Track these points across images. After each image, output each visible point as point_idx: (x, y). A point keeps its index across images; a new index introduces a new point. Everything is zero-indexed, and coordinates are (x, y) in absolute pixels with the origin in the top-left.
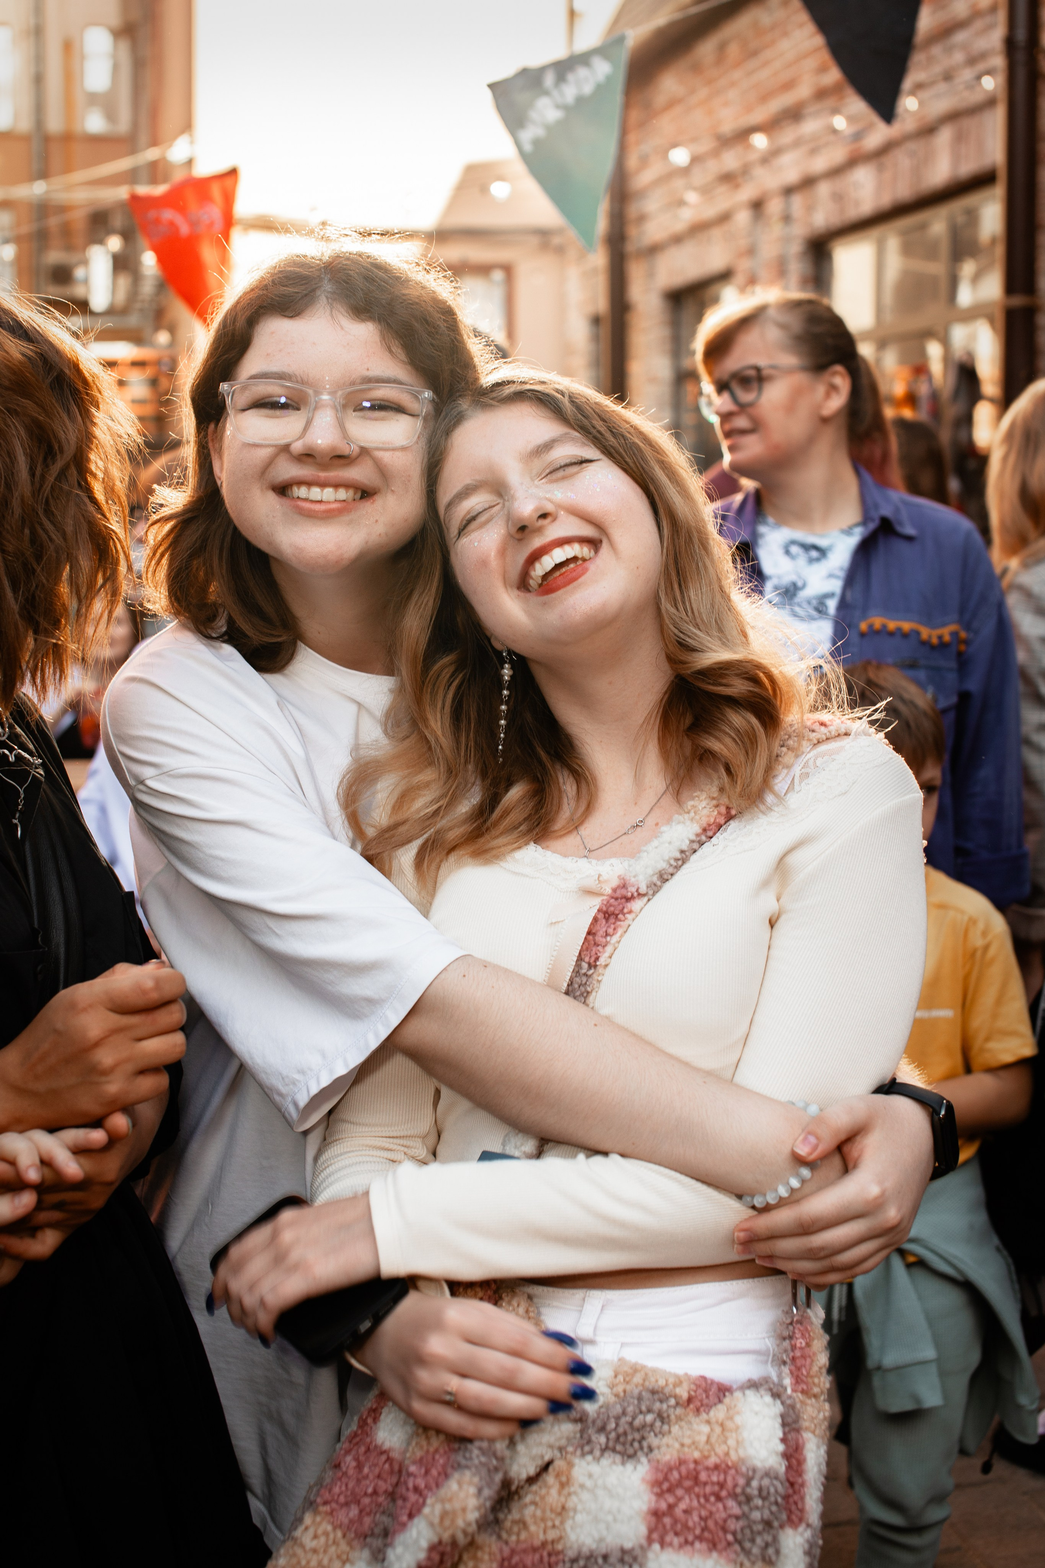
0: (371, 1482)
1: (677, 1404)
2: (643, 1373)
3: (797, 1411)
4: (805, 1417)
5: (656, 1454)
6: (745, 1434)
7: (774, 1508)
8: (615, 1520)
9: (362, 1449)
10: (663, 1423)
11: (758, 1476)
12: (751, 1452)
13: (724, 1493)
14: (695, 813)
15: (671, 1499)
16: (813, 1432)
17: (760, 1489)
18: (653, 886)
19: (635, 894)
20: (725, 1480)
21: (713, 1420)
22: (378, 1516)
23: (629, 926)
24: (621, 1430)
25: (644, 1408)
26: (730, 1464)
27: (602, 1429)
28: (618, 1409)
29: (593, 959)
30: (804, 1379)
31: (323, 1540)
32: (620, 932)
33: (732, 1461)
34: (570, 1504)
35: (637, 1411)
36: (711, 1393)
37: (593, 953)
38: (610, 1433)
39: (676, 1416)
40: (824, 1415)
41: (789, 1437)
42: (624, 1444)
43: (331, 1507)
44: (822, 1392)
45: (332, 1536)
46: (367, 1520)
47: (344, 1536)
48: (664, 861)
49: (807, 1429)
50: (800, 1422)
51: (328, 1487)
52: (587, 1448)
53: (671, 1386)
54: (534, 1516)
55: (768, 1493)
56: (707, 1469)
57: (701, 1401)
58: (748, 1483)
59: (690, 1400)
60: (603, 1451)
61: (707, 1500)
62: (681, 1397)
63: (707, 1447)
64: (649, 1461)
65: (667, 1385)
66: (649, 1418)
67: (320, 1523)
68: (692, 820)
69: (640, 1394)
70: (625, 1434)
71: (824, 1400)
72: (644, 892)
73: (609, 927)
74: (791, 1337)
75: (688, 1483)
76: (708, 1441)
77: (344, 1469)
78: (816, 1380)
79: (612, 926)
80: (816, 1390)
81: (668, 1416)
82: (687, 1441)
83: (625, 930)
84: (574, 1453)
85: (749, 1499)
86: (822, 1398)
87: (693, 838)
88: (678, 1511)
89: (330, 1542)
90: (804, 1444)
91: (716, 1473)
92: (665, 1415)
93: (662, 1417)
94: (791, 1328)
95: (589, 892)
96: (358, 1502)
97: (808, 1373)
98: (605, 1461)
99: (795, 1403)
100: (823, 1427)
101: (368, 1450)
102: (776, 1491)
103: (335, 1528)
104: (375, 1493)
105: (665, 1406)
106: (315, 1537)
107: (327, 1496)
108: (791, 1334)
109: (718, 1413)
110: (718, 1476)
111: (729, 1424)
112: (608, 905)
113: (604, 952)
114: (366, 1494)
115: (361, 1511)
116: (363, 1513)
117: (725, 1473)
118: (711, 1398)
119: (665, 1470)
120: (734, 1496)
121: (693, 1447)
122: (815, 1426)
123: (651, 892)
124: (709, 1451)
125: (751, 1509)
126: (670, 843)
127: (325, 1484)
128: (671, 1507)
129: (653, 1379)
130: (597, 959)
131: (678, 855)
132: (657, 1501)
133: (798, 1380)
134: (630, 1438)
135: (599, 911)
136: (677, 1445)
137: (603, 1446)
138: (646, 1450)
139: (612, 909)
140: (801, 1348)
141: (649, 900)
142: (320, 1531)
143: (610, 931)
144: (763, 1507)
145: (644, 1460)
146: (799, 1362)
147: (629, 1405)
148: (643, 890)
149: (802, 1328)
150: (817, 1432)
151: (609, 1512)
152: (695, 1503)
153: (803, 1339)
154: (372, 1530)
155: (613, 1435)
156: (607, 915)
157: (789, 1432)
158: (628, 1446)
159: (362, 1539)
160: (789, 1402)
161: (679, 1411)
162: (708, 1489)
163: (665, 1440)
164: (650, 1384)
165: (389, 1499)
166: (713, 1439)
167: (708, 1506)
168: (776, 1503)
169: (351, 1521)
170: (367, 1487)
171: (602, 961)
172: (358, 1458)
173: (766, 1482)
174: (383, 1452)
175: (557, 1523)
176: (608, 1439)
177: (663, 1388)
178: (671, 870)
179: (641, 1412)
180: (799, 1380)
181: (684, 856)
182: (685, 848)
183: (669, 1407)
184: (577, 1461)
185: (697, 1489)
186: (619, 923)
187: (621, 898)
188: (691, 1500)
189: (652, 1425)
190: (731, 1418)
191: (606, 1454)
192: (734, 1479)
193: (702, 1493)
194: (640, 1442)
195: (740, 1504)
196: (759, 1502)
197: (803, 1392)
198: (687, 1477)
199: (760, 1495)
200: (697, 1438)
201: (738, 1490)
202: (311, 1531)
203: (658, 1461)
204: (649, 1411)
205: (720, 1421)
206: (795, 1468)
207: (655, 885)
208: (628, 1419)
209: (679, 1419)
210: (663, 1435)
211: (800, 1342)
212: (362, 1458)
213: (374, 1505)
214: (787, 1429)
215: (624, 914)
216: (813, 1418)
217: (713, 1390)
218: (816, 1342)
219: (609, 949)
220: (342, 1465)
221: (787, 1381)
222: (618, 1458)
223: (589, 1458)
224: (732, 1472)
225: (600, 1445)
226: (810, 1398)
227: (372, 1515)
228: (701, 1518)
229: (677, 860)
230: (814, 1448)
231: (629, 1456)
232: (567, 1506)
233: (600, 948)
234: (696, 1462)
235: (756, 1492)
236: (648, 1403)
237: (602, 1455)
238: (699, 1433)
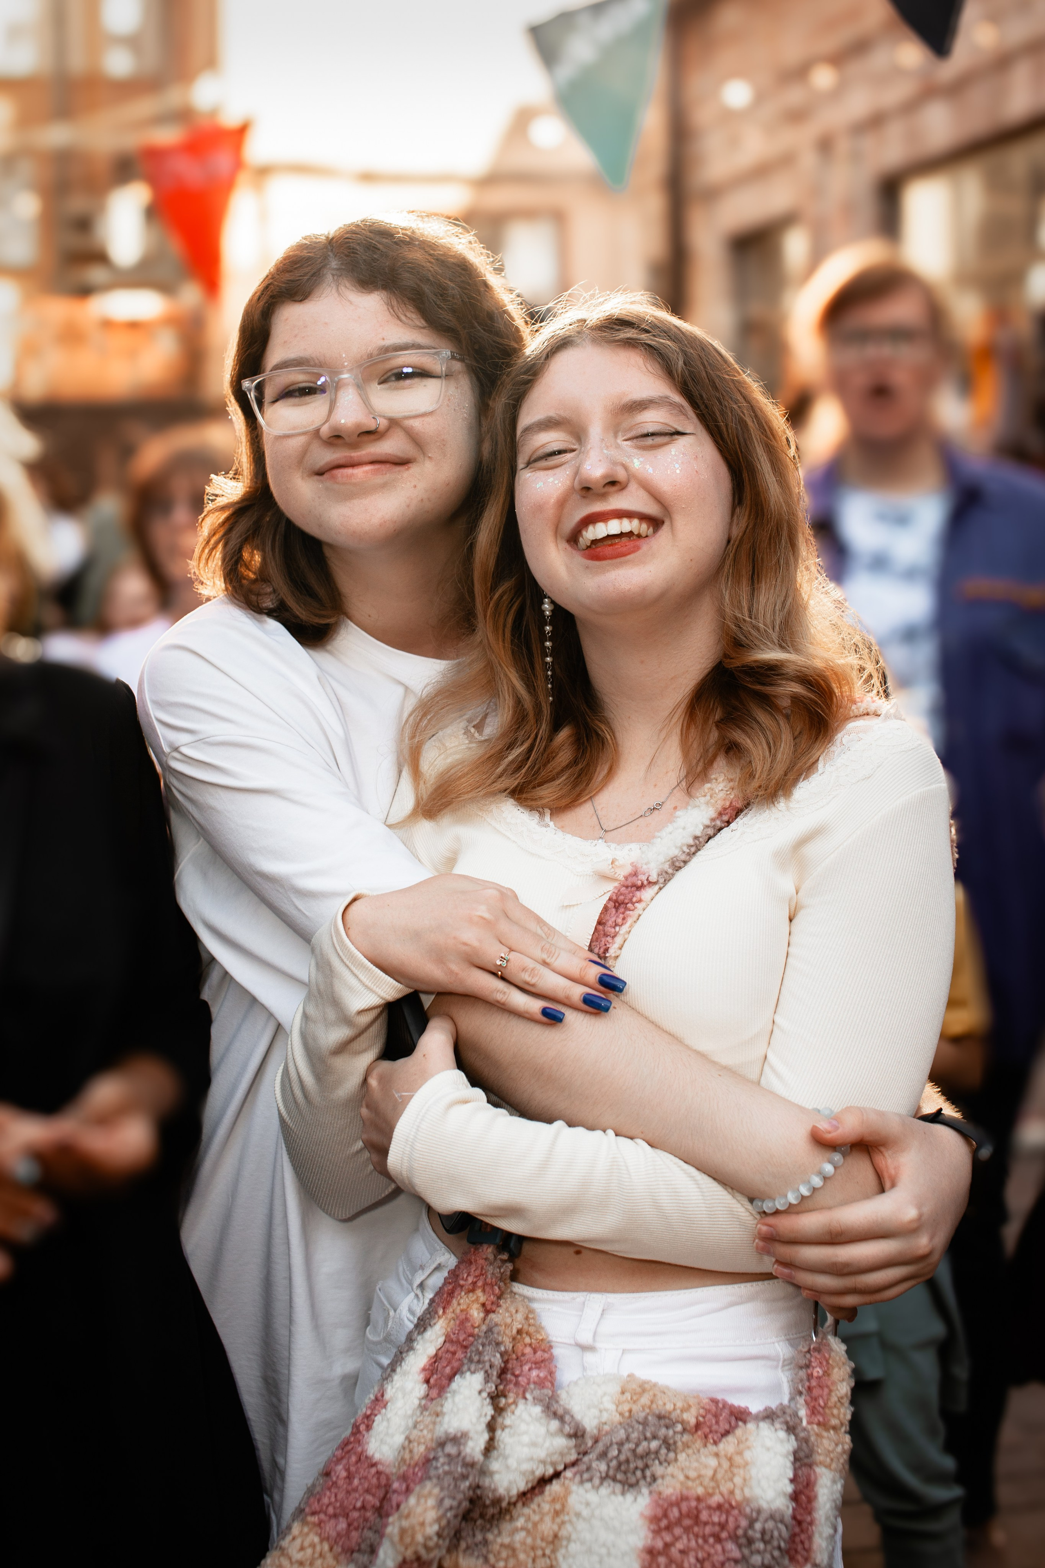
0: (360, 1496)
1: (685, 1430)
2: (651, 1393)
3: (810, 1444)
4: (820, 1451)
5: (660, 1485)
6: (753, 1472)
7: (776, 1553)
8: (609, 1554)
9: (354, 1459)
10: (669, 1450)
11: (763, 1517)
12: (758, 1492)
13: (724, 1535)
14: (711, 797)
15: (668, 1538)
16: (828, 1467)
17: (763, 1532)
18: (664, 874)
19: (645, 883)
20: (727, 1521)
21: (722, 1453)
22: (365, 1531)
23: (640, 915)
24: (622, 1457)
25: (648, 1435)
26: (734, 1503)
27: (603, 1455)
28: (622, 1434)
29: (602, 950)
30: (821, 1410)
31: (309, 1551)
32: (629, 921)
33: (736, 1501)
34: (563, 1533)
35: (642, 1437)
36: (721, 1418)
37: (603, 943)
38: (611, 1460)
39: (683, 1443)
40: (843, 1448)
41: (800, 1473)
42: (625, 1473)
43: (319, 1518)
44: (842, 1424)
45: (318, 1548)
46: (355, 1535)
47: (331, 1549)
48: (676, 847)
49: (821, 1463)
50: (814, 1456)
51: (318, 1496)
52: (586, 1476)
53: (678, 1411)
54: (523, 1543)
55: (772, 1537)
56: (709, 1507)
57: (710, 1427)
58: (751, 1525)
59: (698, 1426)
60: (603, 1479)
61: (706, 1541)
62: (688, 1422)
63: (712, 1484)
64: (651, 1493)
65: (674, 1409)
66: (654, 1444)
67: (307, 1534)
68: (707, 803)
69: (646, 1418)
70: (627, 1461)
71: (846, 1432)
72: (655, 880)
73: (617, 917)
74: (808, 1366)
75: (687, 1522)
76: (713, 1478)
77: (334, 1479)
78: (835, 1411)
79: (621, 916)
80: (834, 1422)
81: (675, 1443)
82: (692, 1474)
83: (635, 919)
84: (572, 1480)
85: (750, 1541)
86: (843, 1429)
87: (708, 822)
88: (674, 1551)
89: (316, 1555)
90: (816, 1479)
91: (718, 1513)
92: (671, 1441)
93: (668, 1444)
94: (808, 1356)
95: (605, 877)
96: (347, 1516)
97: (826, 1404)
98: (604, 1491)
99: (809, 1436)
100: (842, 1461)
101: (359, 1460)
102: (780, 1535)
103: (322, 1541)
104: (363, 1507)
105: (671, 1432)
106: (302, 1549)
107: (316, 1506)
108: (807, 1362)
109: (728, 1445)
110: (720, 1517)
111: (738, 1459)
112: (618, 893)
113: (613, 943)
114: (354, 1508)
115: (349, 1525)
116: (352, 1528)
117: (728, 1513)
118: (721, 1424)
119: (666, 1505)
120: (734, 1538)
121: (698, 1482)
122: (832, 1460)
123: (662, 880)
124: (713, 1488)
125: (752, 1553)
126: (684, 828)
127: (315, 1492)
128: (667, 1546)
129: (660, 1403)
130: (607, 950)
131: (691, 842)
132: (654, 1538)
133: (813, 1411)
134: (632, 1466)
135: (610, 899)
136: (681, 1477)
137: (604, 1475)
138: (648, 1479)
139: (622, 898)
140: (819, 1378)
141: (660, 889)
142: (306, 1544)
143: (619, 921)
144: (765, 1550)
145: (645, 1491)
146: (816, 1392)
147: (633, 1432)
148: (653, 878)
149: (818, 1356)
150: (834, 1466)
151: (604, 1545)
152: (693, 1543)
153: (821, 1367)
154: (359, 1545)
155: (614, 1463)
156: (617, 904)
157: (800, 1468)
158: (629, 1475)
159: (348, 1554)
160: (802, 1435)
161: (686, 1437)
162: (708, 1530)
163: (670, 1470)
164: (659, 1407)
165: (376, 1515)
166: (719, 1476)
167: (706, 1547)
168: (779, 1548)
169: (339, 1535)
170: (357, 1500)
171: (611, 953)
172: (349, 1468)
173: (770, 1525)
174: (374, 1465)
175: (548, 1552)
176: (609, 1467)
177: (670, 1413)
178: (683, 857)
179: (646, 1439)
180: (816, 1412)
181: (698, 842)
182: (698, 834)
183: (675, 1433)
184: (574, 1487)
185: (696, 1529)
186: (628, 912)
187: (632, 887)
188: (689, 1540)
189: (657, 1452)
190: (740, 1453)
191: (605, 1484)
192: (736, 1520)
193: (701, 1533)
194: (643, 1471)
195: (740, 1546)
196: (761, 1546)
197: (819, 1424)
198: (688, 1516)
199: (763, 1539)
200: (703, 1472)
201: (740, 1532)
202: (298, 1542)
203: (660, 1493)
204: (655, 1437)
205: (729, 1455)
206: (804, 1505)
207: (666, 873)
208: (632, 1446)
209: (686, 1446)
210: (669, 1464)
211: (818, 1371)
212: (353, 1469)
213: (361, 1520)
214: (798, 1464)
215: (633, 904)
216: (829, 1452)
217: (724, 1414)
218: (836, 1370)
219: (618, 940)
220: (333, 1474)
221: (803, 1413)
222: (618, 1487)
223: (588, 1485)
224: (735, 1512)
225: (600, 1472)
226: (827, 1430)
227: (360, 1530)
228: (697, 1559)
229: (690, 846)
230: (829, 1483)
231: (629, 1486)
232: (560, 1534)
233: (609, 939)
234: (699, 1499)
235: (758, 1535)
236: (653, 1429)
237: (601, 1484)
238: (706, 1467)
